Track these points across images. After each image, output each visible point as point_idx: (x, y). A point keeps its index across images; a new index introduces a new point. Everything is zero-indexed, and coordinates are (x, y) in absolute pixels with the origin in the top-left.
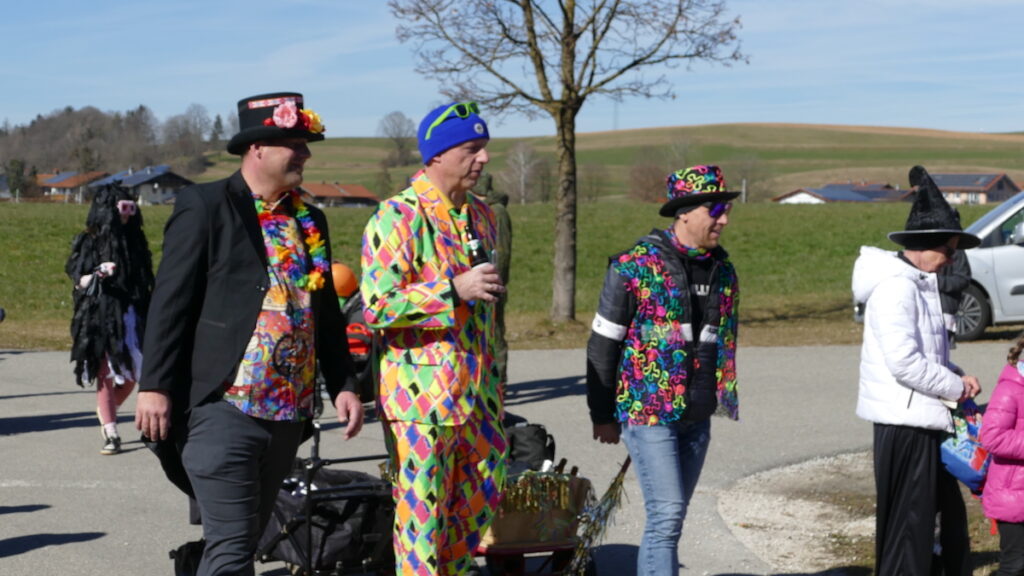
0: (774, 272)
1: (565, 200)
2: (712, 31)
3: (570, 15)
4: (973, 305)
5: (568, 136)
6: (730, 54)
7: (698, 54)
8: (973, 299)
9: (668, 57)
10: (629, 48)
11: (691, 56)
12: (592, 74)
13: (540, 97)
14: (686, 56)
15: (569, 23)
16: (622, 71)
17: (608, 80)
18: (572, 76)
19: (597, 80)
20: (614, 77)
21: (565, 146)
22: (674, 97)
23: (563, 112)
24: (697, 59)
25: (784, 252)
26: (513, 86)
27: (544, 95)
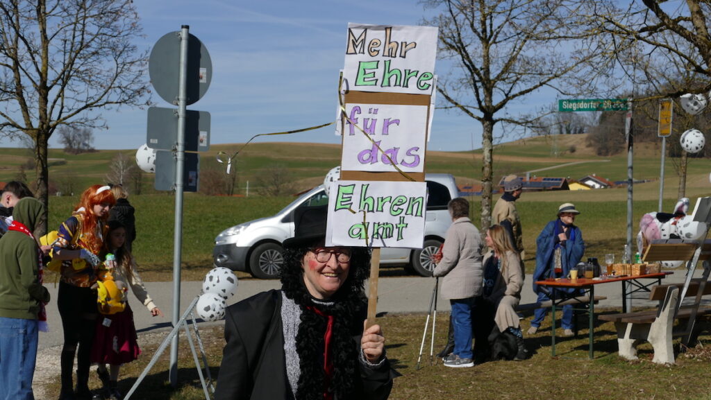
1: (39, 191)
2: (136, 87)
3: (44, 75)
4: (278, 257)
5: (41, 151)
6: (145, 102)
7: (125, 101)
8: (278, 253)
9: (107, 103)
10: (83, 97)
11: (120, 103)
12: (61, 112)
13: (24, 126)
14: (117, 103)
15: (44, 81)
16: (78, 111)
17: (69, 116)
18: (46, 114)
19: (63, 115)
20: (73, 115)
21: (39, 158)
22: (107, 128)
23: (38, 136)
24: (123, 105)
26: (8, 118)
27: (27, 124)
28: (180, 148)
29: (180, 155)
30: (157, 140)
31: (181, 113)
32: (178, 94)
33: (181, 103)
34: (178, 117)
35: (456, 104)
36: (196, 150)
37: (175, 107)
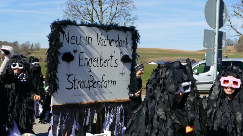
0: (145, 78)
25: (147, 74)
28: (216, 48)
29: (216, 51)
30: (207, 44)
31: (217, 32)
32: (215, 24)
33: (217, 28)
34: (215, 34)
35: (241, 34)
36: (222, 48)
37: (214, 30)
